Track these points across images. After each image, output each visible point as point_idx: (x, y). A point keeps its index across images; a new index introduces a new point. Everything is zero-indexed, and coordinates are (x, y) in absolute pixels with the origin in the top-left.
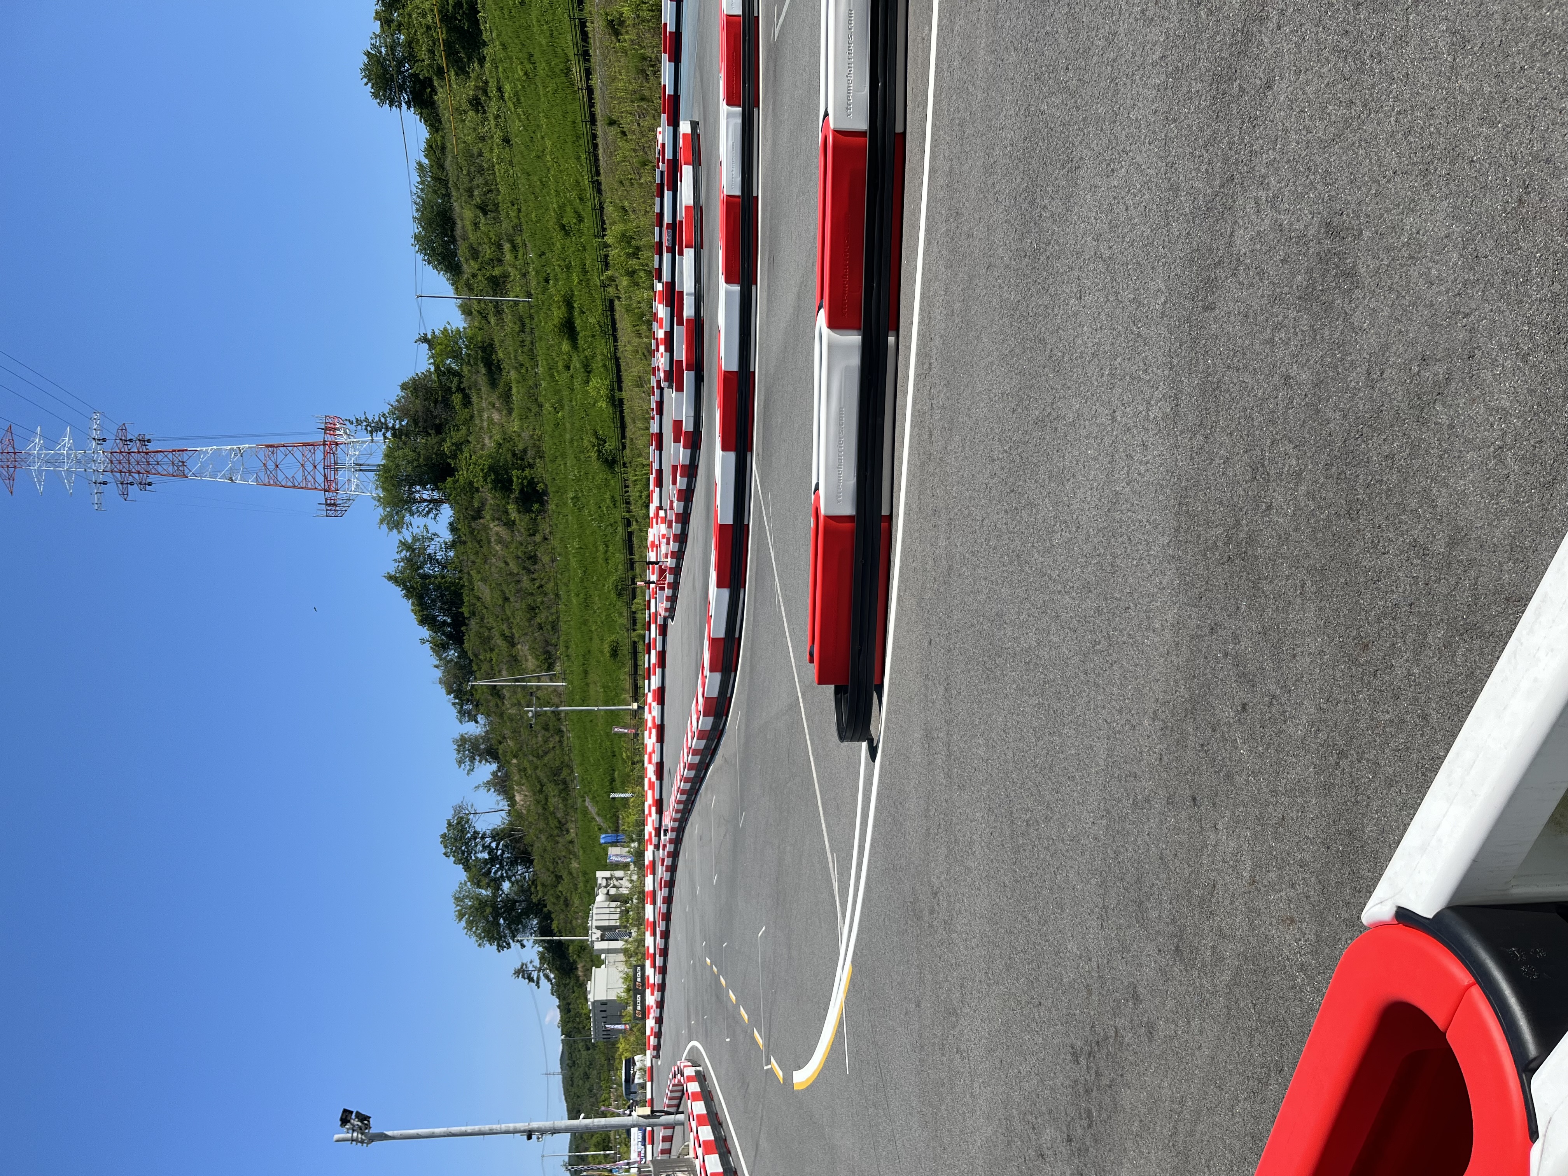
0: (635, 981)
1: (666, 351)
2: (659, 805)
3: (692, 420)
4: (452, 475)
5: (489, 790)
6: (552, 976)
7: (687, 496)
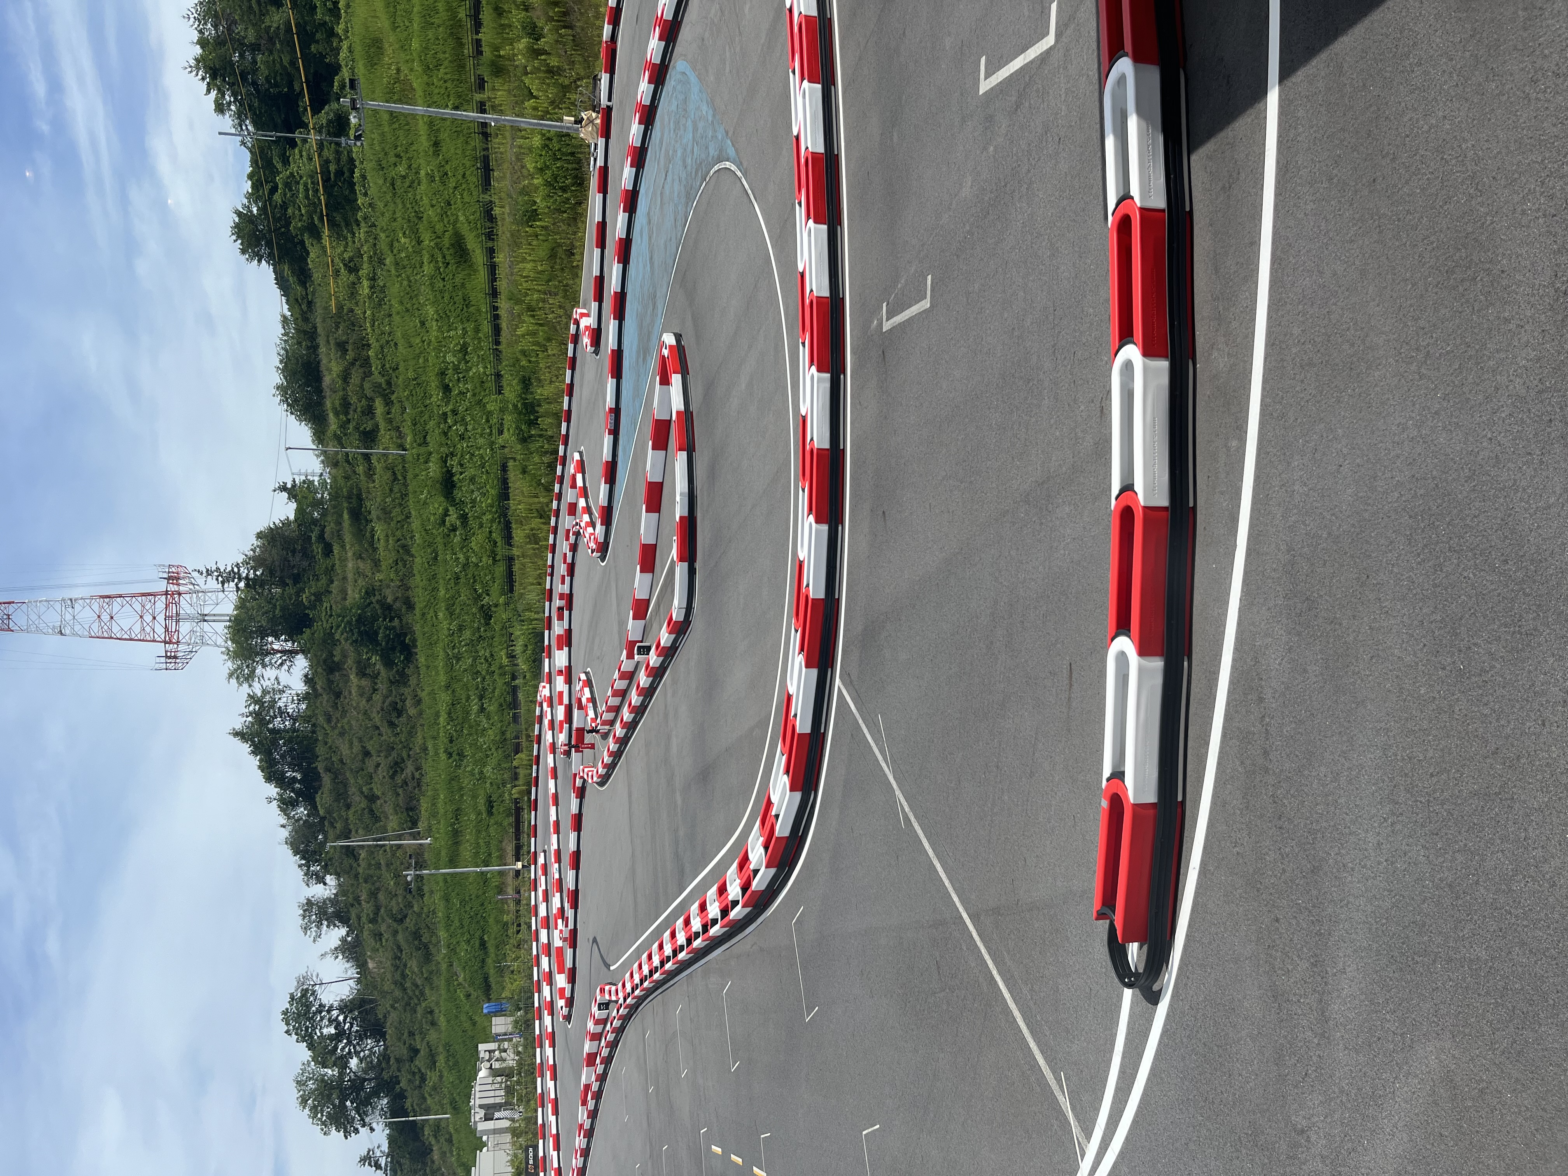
0: (527, 1163)
4: (310, 626)
5: (337, 957)
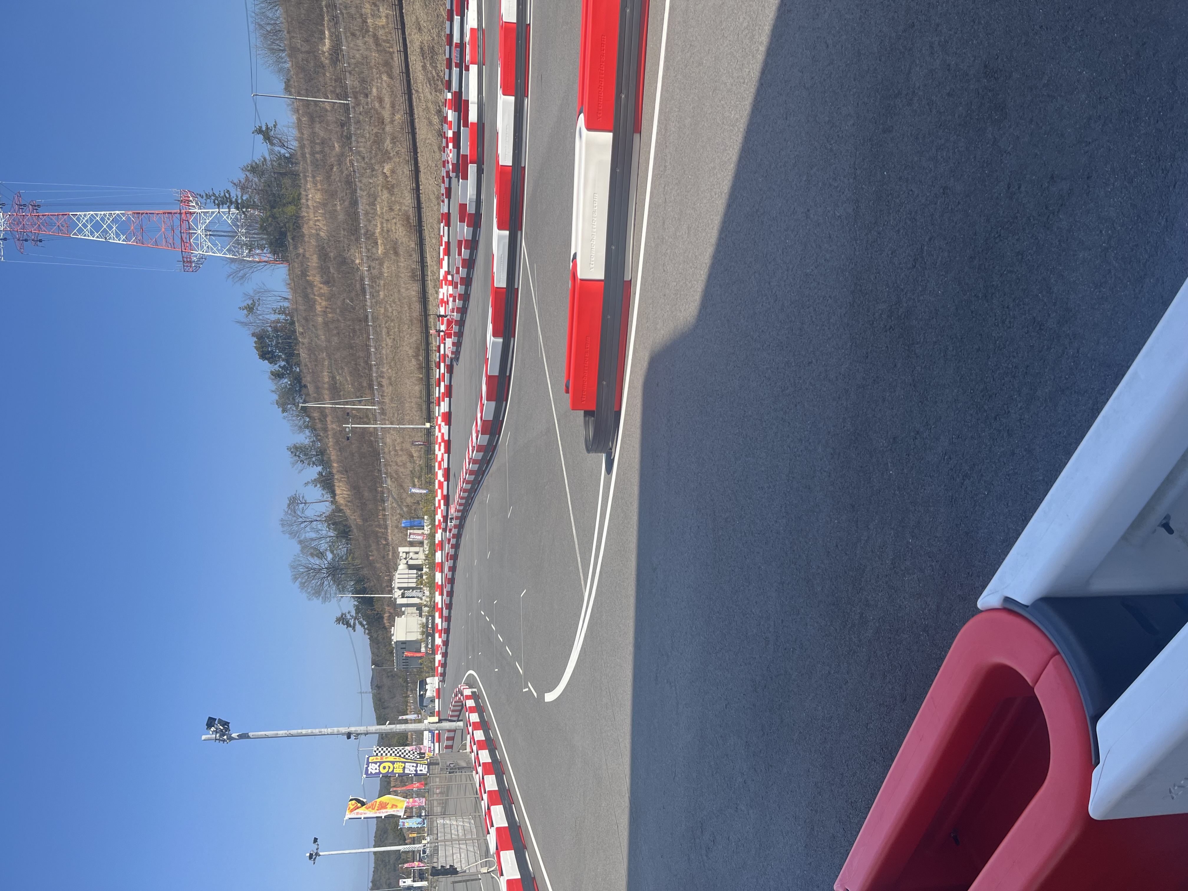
0: (427, 627)
1: (454, 148)
2: (447, 499)
3: (474, 204)
5: (316, 485)
6: (365, 623)
7: (469, 264)
